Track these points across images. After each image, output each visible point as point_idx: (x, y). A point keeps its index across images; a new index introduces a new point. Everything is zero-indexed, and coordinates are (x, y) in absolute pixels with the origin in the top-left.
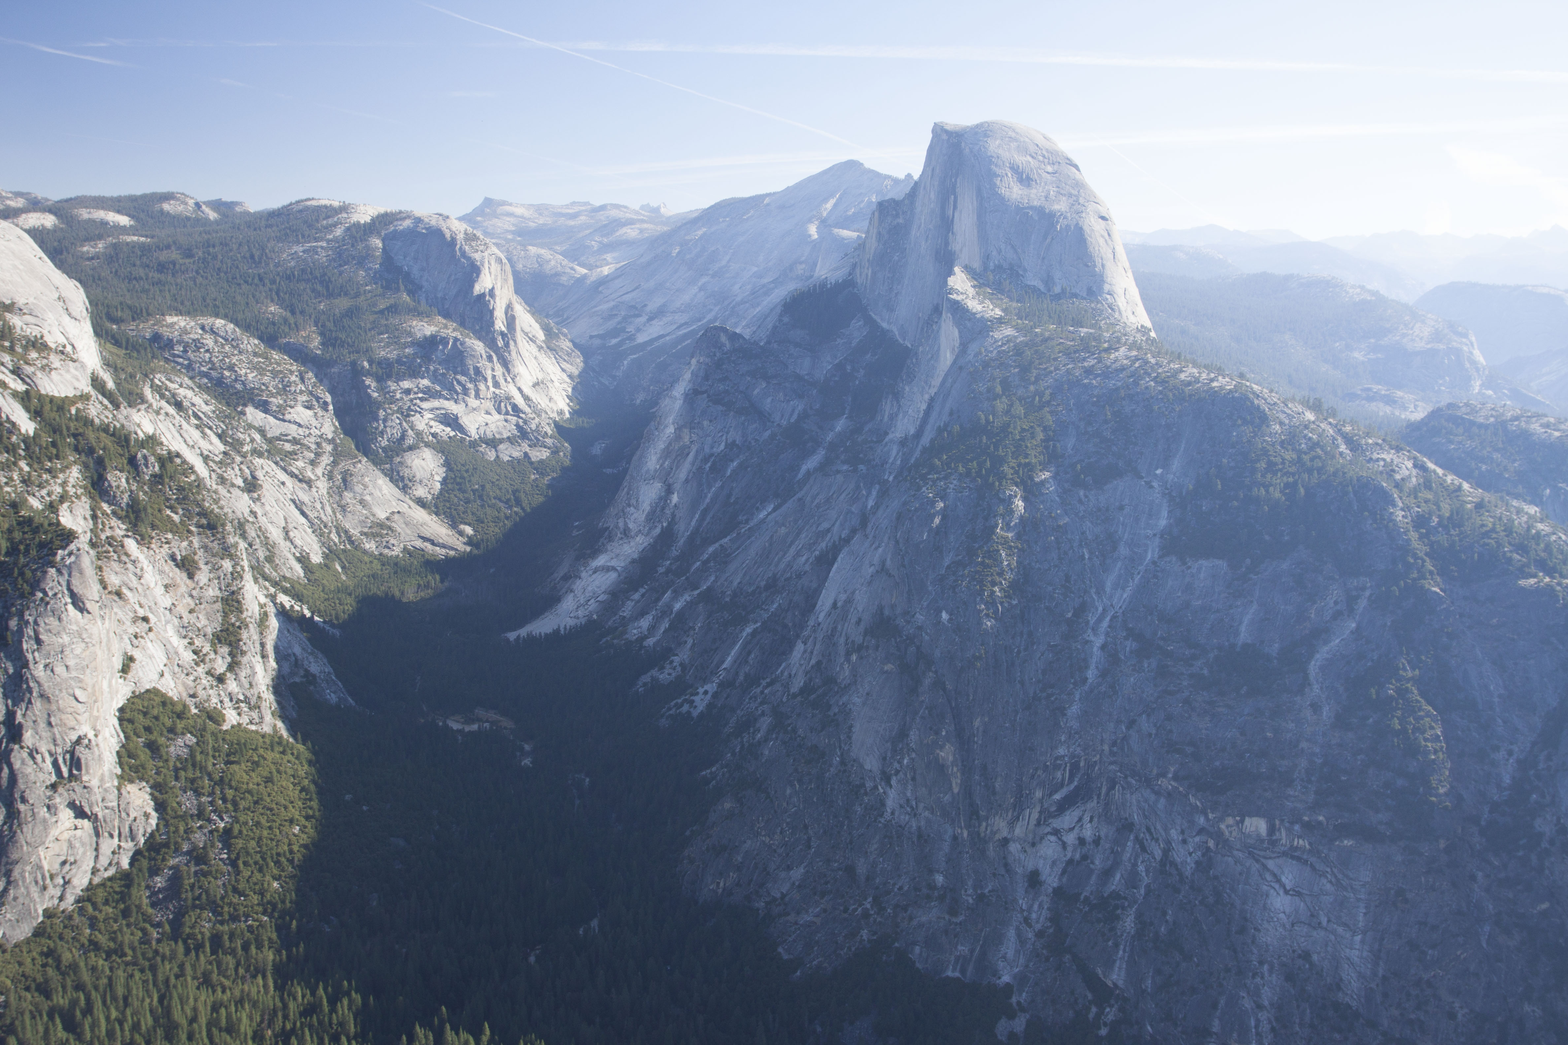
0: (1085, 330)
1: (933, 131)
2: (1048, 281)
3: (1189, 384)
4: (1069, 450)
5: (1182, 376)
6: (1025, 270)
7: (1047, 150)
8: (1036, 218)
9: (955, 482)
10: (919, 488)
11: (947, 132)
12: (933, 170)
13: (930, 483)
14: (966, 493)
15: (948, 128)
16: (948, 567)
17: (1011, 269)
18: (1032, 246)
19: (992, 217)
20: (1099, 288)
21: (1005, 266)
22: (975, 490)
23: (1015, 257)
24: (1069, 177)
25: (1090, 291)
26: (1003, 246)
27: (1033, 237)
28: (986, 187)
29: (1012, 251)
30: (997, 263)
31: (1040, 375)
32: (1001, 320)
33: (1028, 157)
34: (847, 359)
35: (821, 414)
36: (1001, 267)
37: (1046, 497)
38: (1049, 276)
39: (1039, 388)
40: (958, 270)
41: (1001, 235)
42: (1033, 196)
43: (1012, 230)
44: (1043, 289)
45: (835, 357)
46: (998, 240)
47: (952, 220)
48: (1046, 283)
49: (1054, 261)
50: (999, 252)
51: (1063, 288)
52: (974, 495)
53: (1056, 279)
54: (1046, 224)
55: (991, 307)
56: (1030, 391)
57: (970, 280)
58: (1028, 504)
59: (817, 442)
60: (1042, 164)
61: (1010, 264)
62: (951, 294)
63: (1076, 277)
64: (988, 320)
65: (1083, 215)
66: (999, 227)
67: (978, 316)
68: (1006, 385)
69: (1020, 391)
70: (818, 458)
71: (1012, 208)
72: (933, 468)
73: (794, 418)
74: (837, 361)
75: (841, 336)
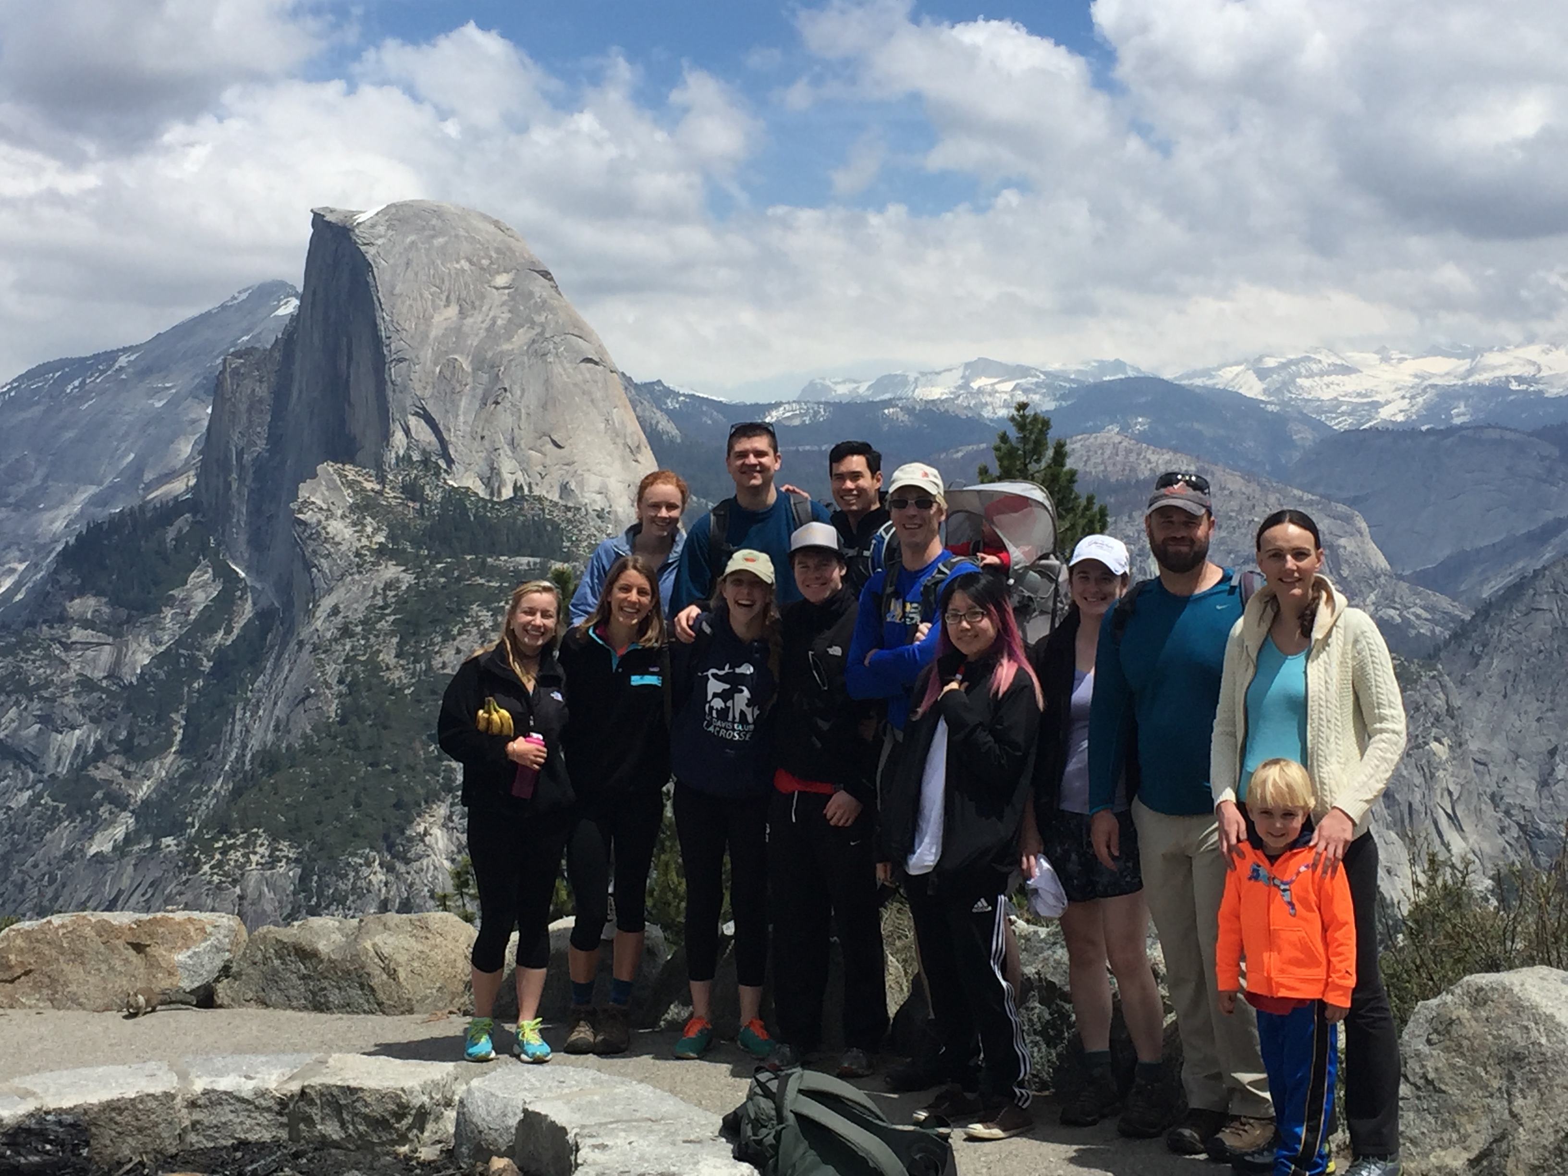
0: (524, 560)
1: (314, 224)
2: (492, 477)
6: (450, 462)
7: (498, 251)
8: (467, 367)
9: (261, 850)
10: (197, 864)
11: (329, 223)
12: (314, 293)
13: (218, 856)
14: (282, 868)
15: (329, 218)
17: (425, 462)
18: (461, 419)
19: (394, 372)
20: (581, 484)
21: (416, 457)
22: (297, 861)
23: (433, 438)
24: (531, 294)
25: (565, 489)
26: (413, 421)
27: (463, 404)
28: (384, 318)
29: (428, 430)
30: (401, 453)
31: (432, 644)
32: (381, 551)
33: (463, 262)
34: (179, 643)
35: (128, 749)
36: (408, 458)
37: (425, 862)
38: (492, 469)
39: (430, 667)
40: (327, 468)
41: (409, 402)
42: (465, 329)
43: (428, 393)
44: (482, 493)
45: (158, 643)
46: (404, 411)
47: (347, 381)
48: (487, 483)
49: (502, 441)
50: (407, 432)
51: (517, 488)
52: (295, 872)
53: (506, 476)
54: (485, 378)
55: (369, 530)
56: (413, 675)
57: (350, 484)
58: (392, 878)
59: (119, 802)
60: (486, 273)
61: (424, 452)
62: (300, 512)
63: (539, 468)
64: (358, 554)
65: (550, 359)
66: (405, 388)
67: (343, 548)
68: (373, 666)
69: (397, 676)
70: (119, 832)
71: (427, 354)
72: (225, 829)
73: (79, 760)
74: (162, 649)
75: (170, 601)
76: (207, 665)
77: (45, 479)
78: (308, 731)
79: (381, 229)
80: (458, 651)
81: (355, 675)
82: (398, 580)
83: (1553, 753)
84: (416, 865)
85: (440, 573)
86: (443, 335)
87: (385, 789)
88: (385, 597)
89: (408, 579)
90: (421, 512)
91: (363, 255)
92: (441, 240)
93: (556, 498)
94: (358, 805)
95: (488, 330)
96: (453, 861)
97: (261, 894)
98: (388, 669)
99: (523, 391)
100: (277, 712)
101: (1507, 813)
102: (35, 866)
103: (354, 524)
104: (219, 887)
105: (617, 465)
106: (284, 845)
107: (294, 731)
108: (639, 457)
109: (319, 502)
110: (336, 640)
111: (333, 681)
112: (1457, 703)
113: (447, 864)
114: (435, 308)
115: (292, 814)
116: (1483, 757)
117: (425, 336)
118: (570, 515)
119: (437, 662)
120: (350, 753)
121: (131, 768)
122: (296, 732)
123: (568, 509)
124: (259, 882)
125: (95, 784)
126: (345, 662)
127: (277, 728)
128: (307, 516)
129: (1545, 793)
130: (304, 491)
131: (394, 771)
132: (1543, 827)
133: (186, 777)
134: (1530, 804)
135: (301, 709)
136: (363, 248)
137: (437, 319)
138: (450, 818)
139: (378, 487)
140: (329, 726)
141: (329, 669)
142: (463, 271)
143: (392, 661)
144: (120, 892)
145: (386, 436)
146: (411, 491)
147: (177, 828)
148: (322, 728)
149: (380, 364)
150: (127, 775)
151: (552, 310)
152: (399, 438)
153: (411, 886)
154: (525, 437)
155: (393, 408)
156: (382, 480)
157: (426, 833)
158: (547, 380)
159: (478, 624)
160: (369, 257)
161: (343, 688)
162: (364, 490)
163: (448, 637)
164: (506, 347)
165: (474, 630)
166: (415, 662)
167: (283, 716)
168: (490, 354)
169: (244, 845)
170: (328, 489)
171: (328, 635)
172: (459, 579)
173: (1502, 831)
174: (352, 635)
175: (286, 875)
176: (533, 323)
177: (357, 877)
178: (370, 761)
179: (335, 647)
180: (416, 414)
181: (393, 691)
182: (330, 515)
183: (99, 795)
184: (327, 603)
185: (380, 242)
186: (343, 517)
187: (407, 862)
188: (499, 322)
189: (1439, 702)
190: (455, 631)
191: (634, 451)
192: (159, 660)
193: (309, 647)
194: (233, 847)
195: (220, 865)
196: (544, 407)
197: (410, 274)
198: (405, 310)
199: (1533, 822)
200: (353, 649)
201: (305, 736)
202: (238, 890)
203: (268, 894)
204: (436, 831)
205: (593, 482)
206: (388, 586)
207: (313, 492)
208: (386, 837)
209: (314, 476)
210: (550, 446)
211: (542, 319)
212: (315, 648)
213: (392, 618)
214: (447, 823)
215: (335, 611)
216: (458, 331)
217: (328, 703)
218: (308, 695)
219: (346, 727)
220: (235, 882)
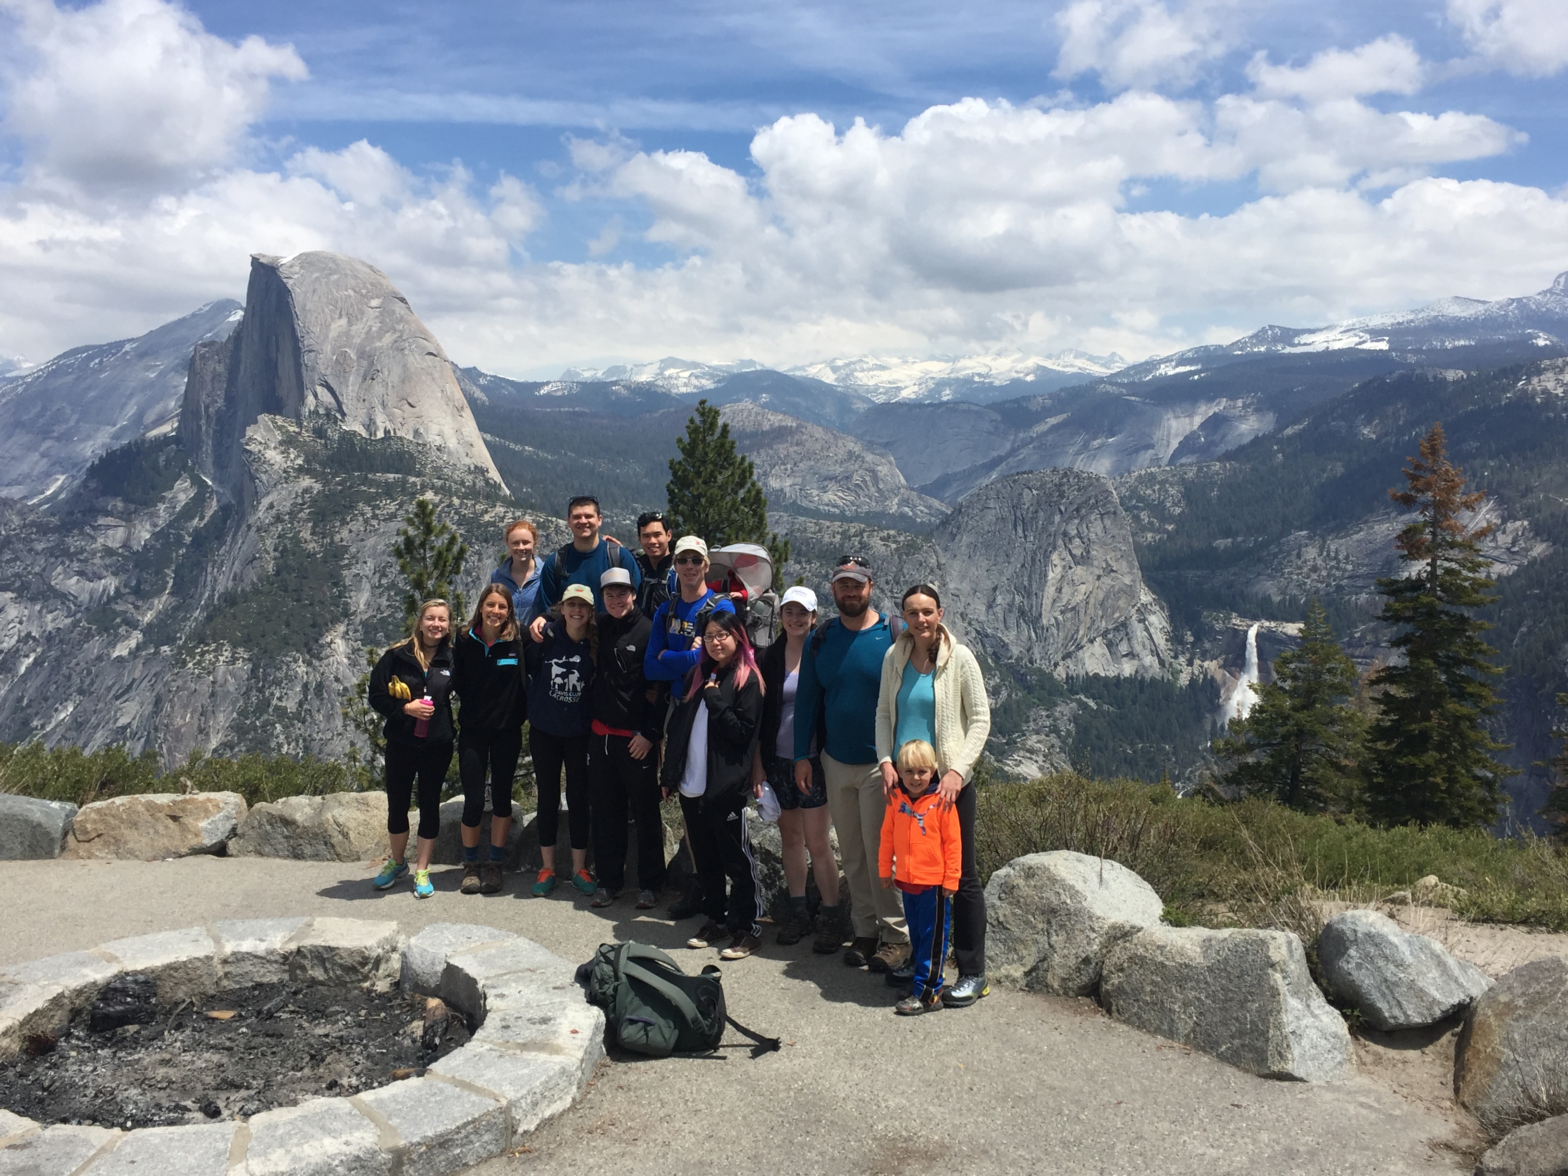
0: (392, 476)
1: (252, 264)
2: (370, 425)
3: (493, 524)
4: (362, 607)
5: (487, 518)
6: (344, 414)
7: (372, 284)
8: (353, 356)
9: (226, 654)
10: (184, 663)
11: (262, 264)
12: (254, 308)
13: (198, 658)
14: (239, 664)
15: (262, 260)
16: (215, 751)
17: (328, 415)
18: (350, 388)
19: (307, 359)
20: (427, 430)
21: (322, 411)
22: (250, 660)
23: (333, 400)
24: (394, 312)
25: (417, 433)
26: (319, 389)
27: (351, 379)
28: (300, 325)
29: (329, 395)
30: (312, 409)
31: (334, 527)
32: (300, 470)
33: (351, 292)
34: (170, 525)
35: (138, 592)
36: (316, 412)
37: (331, 659)
38: (371, 420)
39: (332, 541)
40: (264, 418)
41: (317, 377)
42: (352, 333)
43: (328, 372)
44: (364, 434)
45: (155, 525)
46: (313, 383)
47: (276, 364)
48: (368, 428)
49: (376, 402)
50: (316, 396)
51: (387, 432)
52: (248, 666)
53: (379, 423)
54: (365, 363)
55: (292, 456)
56: (322, 546)
57: (280, 428)
58: (310, 670)
59: (133, 625)
60: (365, 298)
61: (327, 409)
62: (247, 444)
63: (400, 420)
64: (285, 471)
65: (406, 352)
66: (313, 369)
67: (276, 467)
68: (297, 541)
69: (311, 546)
70: (133, 643)
71: (328, 348)
72: (202, 641)
73: (105, 599)
74: (158, 529)
75: (162, 499)
76: (188, 539)
77: (77, 422)
78: (255, 580)
79: (297, 269)
80: (351, 531)
81: (285, 546)
82: (311, 488)
83: (995, 589)
84: (326, 662)
85: (338, 484)
86: (339, 336)
87: (304, 616)
88: (303, 498)
89: (317, 487)
90: (326, 445)
91: (285, 285)
92: (335, 277)
93: (411, 438)
94: (288, 625)
95: (367, 333)
96: (349, 658)
97: (226, 680)
98: (306, 542)
99: (389, 372)
100: (235, 569)
101: (970, 624)
102: (77, 664)
103: (283, 453)
104: (199, 676)
105: (449, 418)
106: (240, 650)
107: (246, 580)
108: (463, 414)
109: (259, 439)
110: (272, 524)
111: (271, 549)
112: (943, 561)
113: (345, 661)
114: (333, 319)
115: (246, 631)
116: (957, 592)
117: (326, 337)
118: (420, 448)
119: (337, 538)
120: (282, 593)
121: (140, 603)
122: (247, 581)
123: (419, 445)
124: (225, 673)
125: (116, 614)
126: (279, 537)
127: (234, 579)
128: (252, 447)
129: (991, 612)
130: (249, 432)
131: (311, 604)
132: (989, 631)
133: (176, 609)
134: (982, 618)
135: (250, 567)
136: (285, 280)
137: (334, 326)
138: (347, 633)
139: (297, 430)
140: (268, 577)
141: (268, 542)
142: (350, 296)
143: (309, 537)
144: (134, 680)
145: (302, 399)
146: (319, 433)
147: (170, 640)
148: (264, 578)
149: (297, 353)
150: (137, 608)
151: (407, 322)
152: (310, 400)
153: (323, 674)
154: (391, 400)
155: (306, 381)
156: (300, 425)
157: (332, 642)
158: (404, 366)
159: (363, 515)
160: (289, 286)
161: (277, 554)
162: (288, 431)
163: (344, 523)
164: (378, 344)
165: (361, 518)
166: (323, 538)
167: (238, 571)
168: (368, 349)
169: (214, 651)
170: (265, 430)
171: (267, 521)
172: (351, 487)
173: (967, 634)
174: (283, 521)
175: (242, 669)
176: (395, 330)
177: (288, 669)
178: (295, 597)
179: (271, 528)
180: (321, 385)
181: (309, 556)
182: (267, 447)
183: (118, 620)
184: (265, 502)
185: (296, 276)
186: (275, 448)
187: (320, 659)
188: (374, 329)
189: (933, 561)
190: (348, 519)
191: (460, 410)
192: (155, 535)
193: (254, 529)
194: (208, 652)
195: (199, 663)
196: (403, 382)
197: (316, 298)
198: (313, 320)
199: (983, 629)
200: (283, 530)
201: (253, 583)
202: (211, 678)
203: (231, 680)
204: (338, 641)
205: (434, 428)
206: (306, 491)
207: (255, 432)
208: (306, 645)
209: (256, 422)
210: (407, 406)
211: (400, 327)
212: (259, 530)
213: (308, 511)
214: (345, 636)
215: (271, 506)
216: (347, 334)
217: (268, 562)
218: (255, 558)
219: (280, 578)
220: (209, 673)
